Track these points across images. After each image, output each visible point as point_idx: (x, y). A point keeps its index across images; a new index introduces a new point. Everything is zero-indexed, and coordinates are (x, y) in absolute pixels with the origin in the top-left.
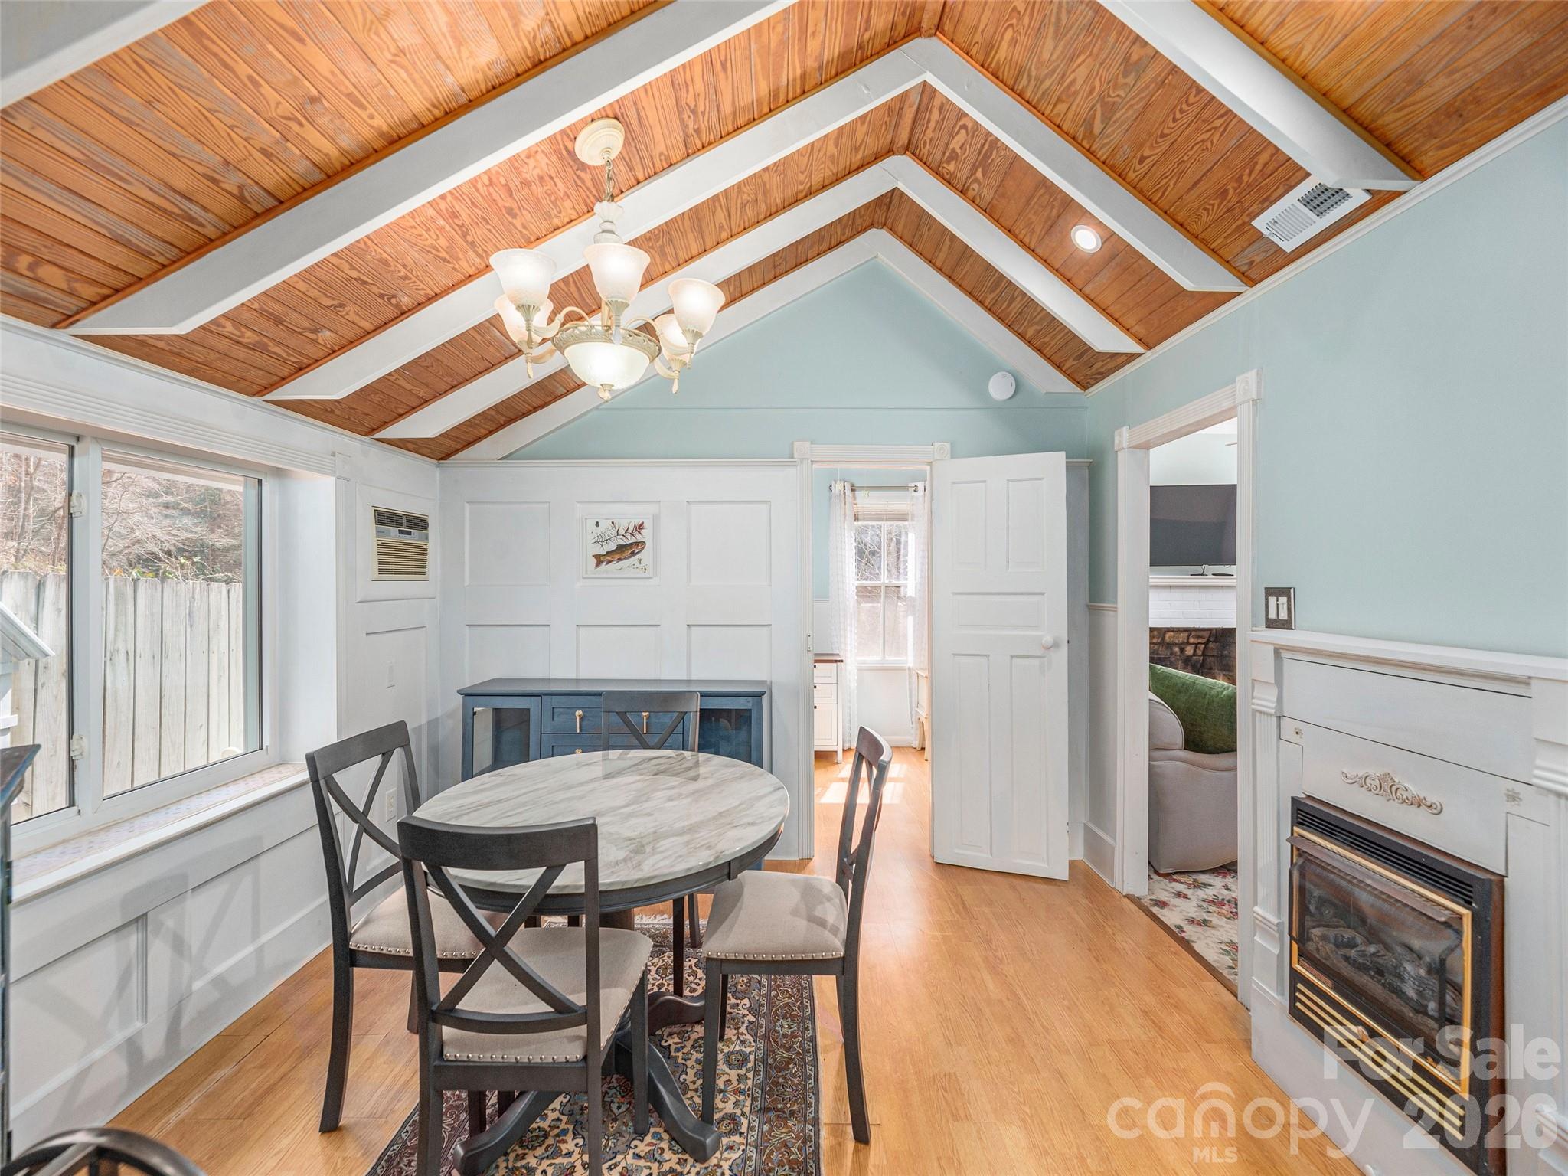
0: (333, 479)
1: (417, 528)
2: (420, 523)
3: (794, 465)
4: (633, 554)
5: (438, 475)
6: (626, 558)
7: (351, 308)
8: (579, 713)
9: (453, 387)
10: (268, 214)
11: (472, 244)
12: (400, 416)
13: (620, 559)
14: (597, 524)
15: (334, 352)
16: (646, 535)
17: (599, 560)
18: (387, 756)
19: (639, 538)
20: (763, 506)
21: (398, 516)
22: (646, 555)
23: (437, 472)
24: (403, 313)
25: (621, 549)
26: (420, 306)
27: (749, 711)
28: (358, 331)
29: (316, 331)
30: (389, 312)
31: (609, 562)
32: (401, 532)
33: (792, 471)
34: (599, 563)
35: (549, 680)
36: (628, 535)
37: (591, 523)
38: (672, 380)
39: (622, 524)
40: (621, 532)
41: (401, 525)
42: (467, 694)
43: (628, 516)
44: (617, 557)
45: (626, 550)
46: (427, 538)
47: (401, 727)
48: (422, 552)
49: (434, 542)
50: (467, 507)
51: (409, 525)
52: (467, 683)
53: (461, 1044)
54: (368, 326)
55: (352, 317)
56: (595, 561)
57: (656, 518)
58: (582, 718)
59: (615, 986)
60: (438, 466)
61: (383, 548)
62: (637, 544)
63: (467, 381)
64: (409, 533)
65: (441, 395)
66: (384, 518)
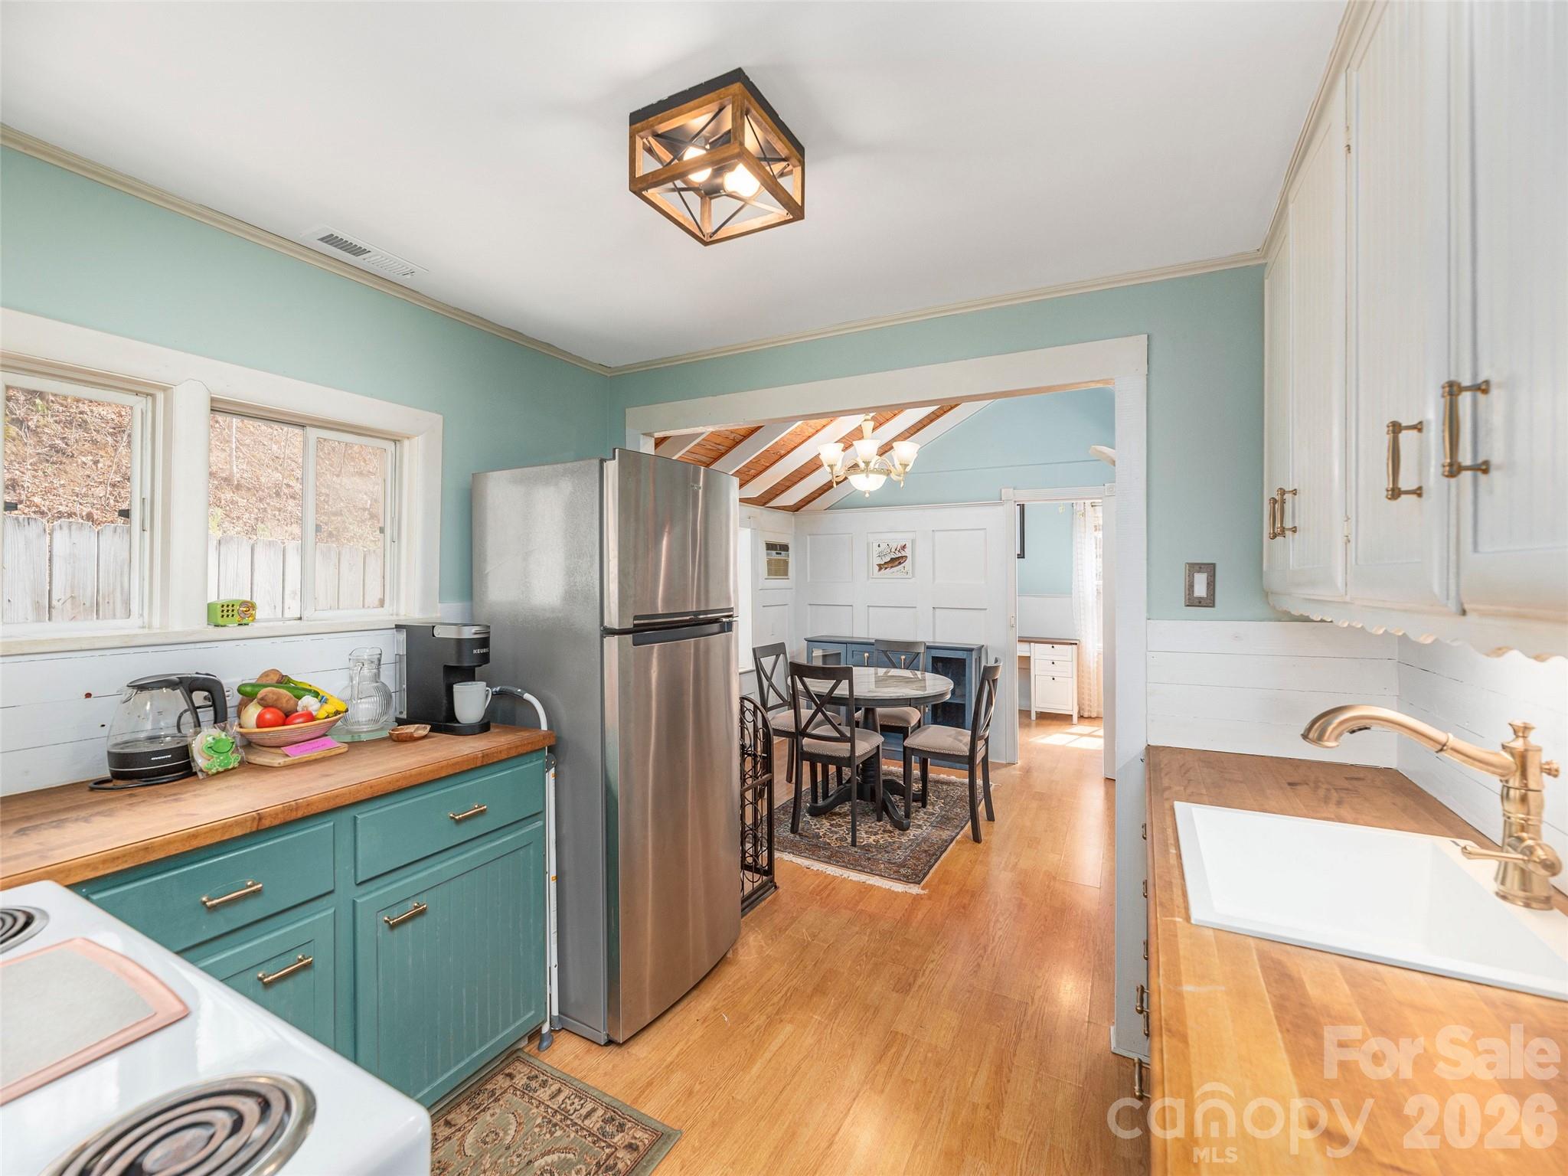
0: (749, 530)
1: (784, 550)
2: (785, 548)
3: (1001, 504)
4: (900, 563)
5: (793, 520)
6: (896, 566)
7: (762, 460)
8: (866, 655)
9: (802, 479)
10: (741, 441)
11: (810, 426)
12: (777, 495)
13: (892, 567)
14: (879, 546)
15: (754, 477)
16: (907, 552)
17: (880, 567)
18: (778, 656)
19: (903, 554)
20: (982, 532)
21: (776, 545)
22: (907, 564)
23: (793, 517)
24: (782, 457)
25: (893, 560)
26: (789, 452)
27: (965, 660)
28: (764, 467)
29: (749, 471)
30: (777, 457)
31: (886, 568)
32: (777, 553)
33: (1000, 508)
34: (880, 569)
35: (852, 637)
36: (897, 552)
37: (875, 545)
38: (900, 482)
39: (894, 546)
40: (893, 550)
41: (776, 550)
42: (809, 641)
43: (896, 540)
44: (890, 565)
45: (896, 561)
46: (788, 556)
47: (783, 645)
48: (786, 563)
49: (792, 557)
50: (808, 537)
51: (780, 550)
52: (809, 636)
53: (809, 745)
54: (768, 465)
55: (763, 463)
56: (878, 568)
57: (913, 542)
58: (868, 658)
59: (864, 741)
60: (794, 514)
61: (769, 562)
62: (902, 557)
63: (808, 475)
64: (780, 554)
65: (796, 483)
66: (770, 547)
